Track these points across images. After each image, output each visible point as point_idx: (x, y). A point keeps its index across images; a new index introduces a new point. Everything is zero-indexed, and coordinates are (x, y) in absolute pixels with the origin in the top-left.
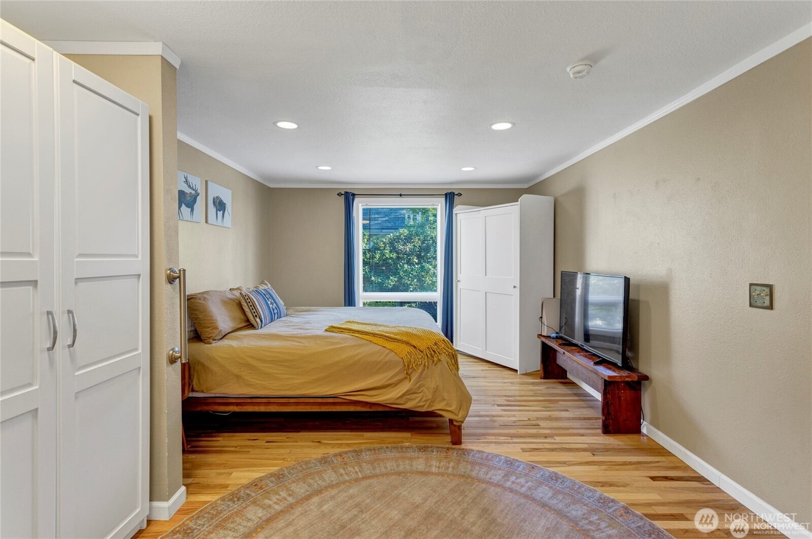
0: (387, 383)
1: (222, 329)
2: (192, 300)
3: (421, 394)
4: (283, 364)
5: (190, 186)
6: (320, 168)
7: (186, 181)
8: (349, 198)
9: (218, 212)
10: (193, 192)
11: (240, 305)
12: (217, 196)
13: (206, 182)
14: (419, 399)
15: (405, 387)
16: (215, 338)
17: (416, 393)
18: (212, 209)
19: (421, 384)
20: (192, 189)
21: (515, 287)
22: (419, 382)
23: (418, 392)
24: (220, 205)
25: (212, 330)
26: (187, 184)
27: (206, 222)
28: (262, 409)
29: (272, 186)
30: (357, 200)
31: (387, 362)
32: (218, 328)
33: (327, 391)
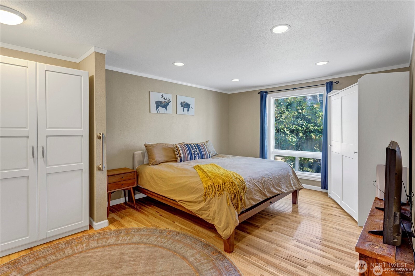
0: (195, 200)
1: (157, 160)
2: (147, 147)
3: (209, 212)
4: (162, 179)
5: (165, 98)
6: (233, 80)
7: (162, 97)
8: (263, 94)
9: (184, 108)
10: (167, 101)
11: (174, 151)
12: (184, 101)
13: (177, 96)
14: (208, 214)
15: (202, 205)
16: (153, 164)
17: (206, 211)
18: (180, 108)
19: (209, 206)
20: (166, 100)
21: (355, 153)
22: (208, 204)
23: (208, 210)
24: (186, 106)
25: (152, 160)
26: (163, 98)
27: (176, 113)
28: (160, 200)
29: (230, 93)
30: (269, 96)
31: (198, 189)
32: (155, 160)
33: (173, 197)
